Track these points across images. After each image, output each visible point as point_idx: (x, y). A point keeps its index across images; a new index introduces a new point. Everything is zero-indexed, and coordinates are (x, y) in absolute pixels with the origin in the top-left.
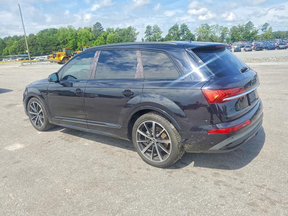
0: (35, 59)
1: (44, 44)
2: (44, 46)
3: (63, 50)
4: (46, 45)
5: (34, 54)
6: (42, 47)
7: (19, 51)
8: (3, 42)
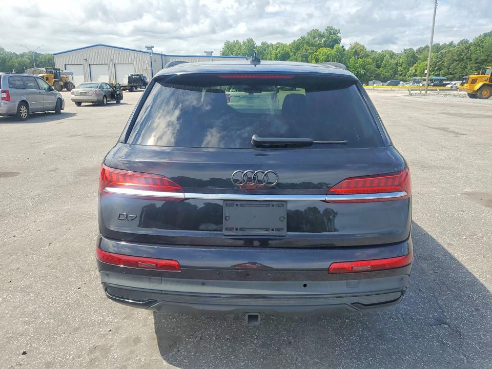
0: (449, 86)
1: (480, 59)
2: (479, 63)
3: (487, 71)
4: (486, 60)
5: (458, 76)
6: (477, 63)
7: (433, 71)
8: (414, 55)
